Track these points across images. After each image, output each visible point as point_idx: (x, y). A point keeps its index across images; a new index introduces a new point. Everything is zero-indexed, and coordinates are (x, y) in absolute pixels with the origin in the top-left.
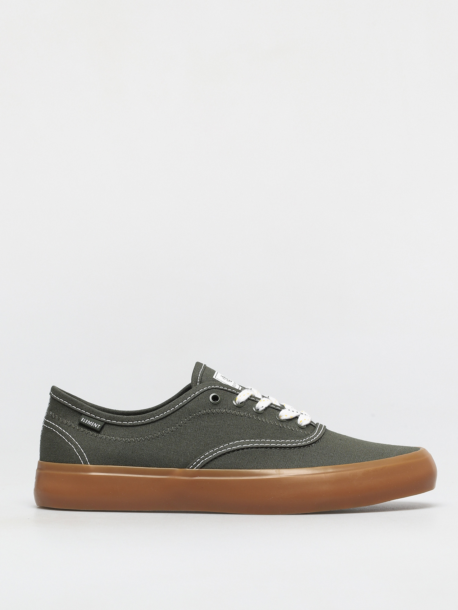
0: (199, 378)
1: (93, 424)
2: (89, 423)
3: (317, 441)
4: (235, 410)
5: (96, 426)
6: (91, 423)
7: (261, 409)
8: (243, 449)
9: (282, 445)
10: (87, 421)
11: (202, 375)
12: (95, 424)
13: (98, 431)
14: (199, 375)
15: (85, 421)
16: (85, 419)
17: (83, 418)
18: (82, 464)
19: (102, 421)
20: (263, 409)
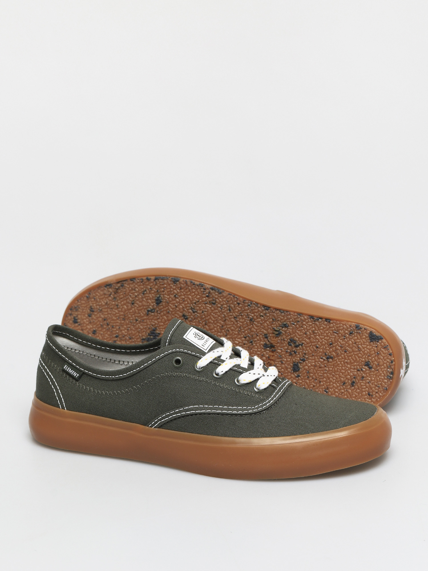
0: (168, 338)
1: (73, 373)
2: (70, 372)
3: (269, 408)
4: (194, 375)
5: (75, 375)
6: (72, 371)
7: (221, 373)
8: (196, 414)
9: (234, 412)
10: (68, 369)
11: (172, 336)
12: (75, 373)
13: (77, 380)
14: (170, 335)
15: (67, 369)
16: (67, 367)
17: (66, 366)
18: (60, 408)
19: (81, 371)
20: (222, 373)
